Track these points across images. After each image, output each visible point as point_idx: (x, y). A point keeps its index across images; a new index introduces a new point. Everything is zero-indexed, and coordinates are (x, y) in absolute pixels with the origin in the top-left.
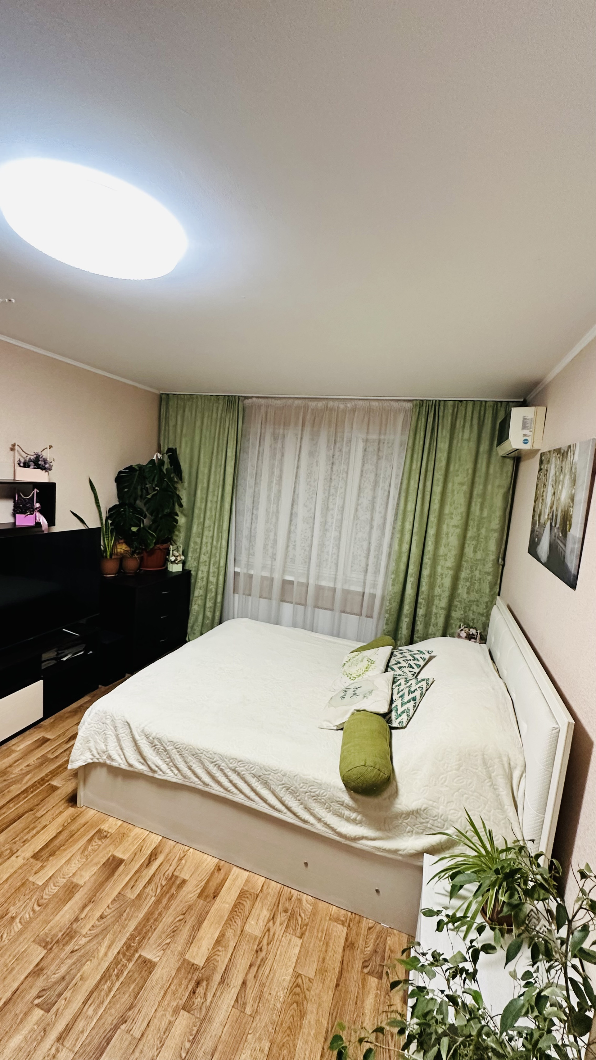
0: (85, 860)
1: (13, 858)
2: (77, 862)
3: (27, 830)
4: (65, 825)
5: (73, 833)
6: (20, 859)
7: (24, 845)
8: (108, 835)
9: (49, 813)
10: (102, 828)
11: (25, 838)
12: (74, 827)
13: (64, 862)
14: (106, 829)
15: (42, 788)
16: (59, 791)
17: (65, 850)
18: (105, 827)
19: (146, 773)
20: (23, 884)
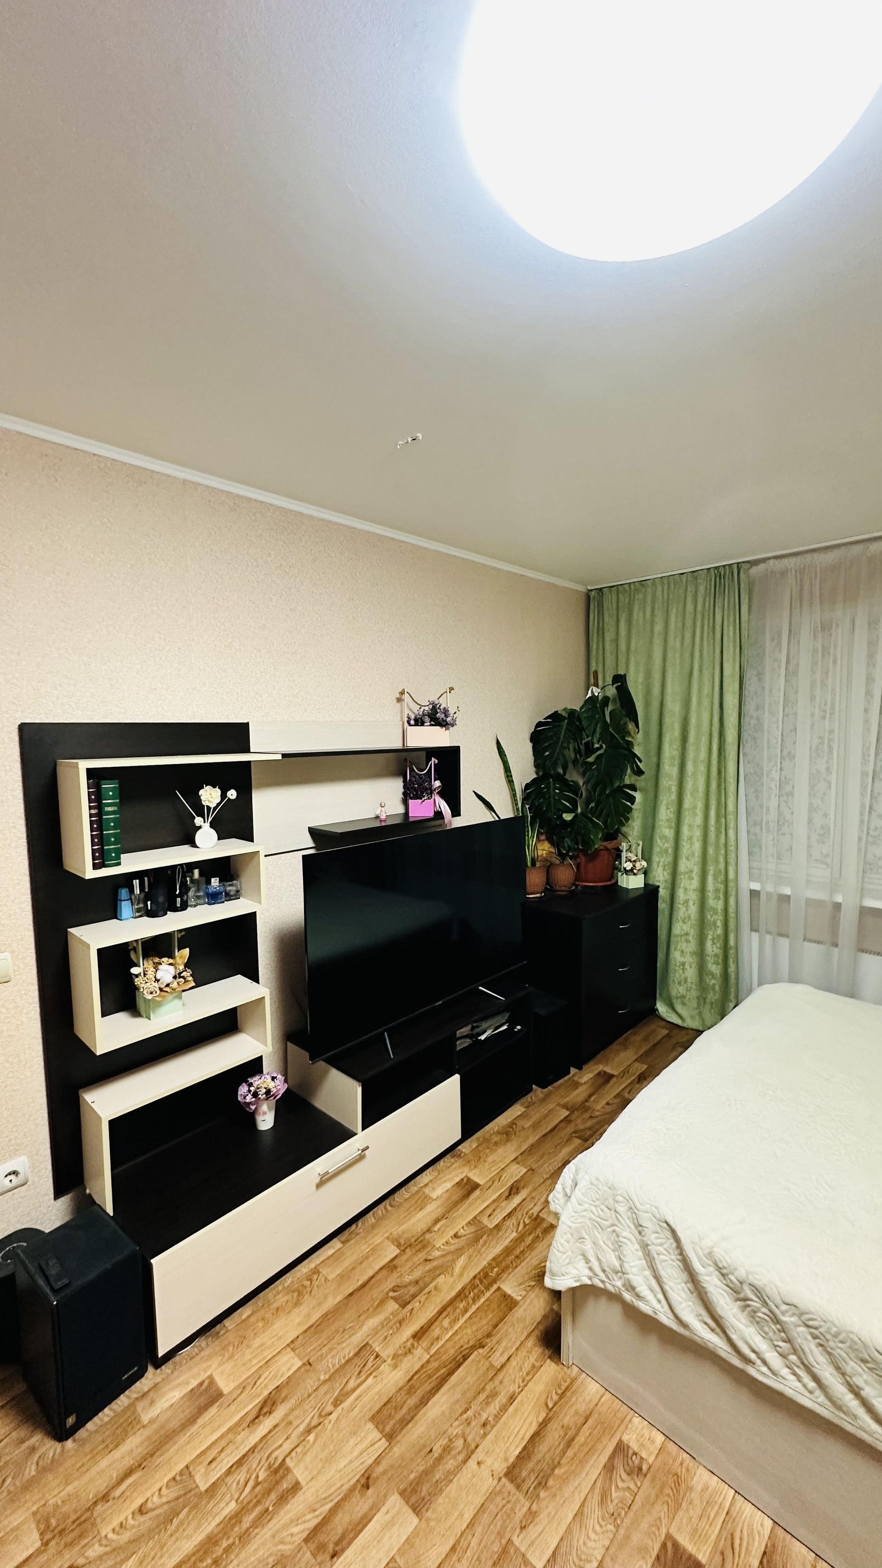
0: (611, 1527)
1: (472, 1463)
2: (598, 1528)
3: (482, 1397)
4: (550, 1405)
5: (571, 1433)
6: (485, 1471)
7: (485, 1435)
8: (645, 1468)
9: (513, 1363)
10: (625, 1438)
11: (484, 1416)
12: (568, 1417)
13: (571, 1516)
14: (634, 1446)
15: (488, 1294)
16: (518, 1312)
17: (565, 1480)
18: (630, 1438)
19: (723, 1355)
20: (504, 1551)
